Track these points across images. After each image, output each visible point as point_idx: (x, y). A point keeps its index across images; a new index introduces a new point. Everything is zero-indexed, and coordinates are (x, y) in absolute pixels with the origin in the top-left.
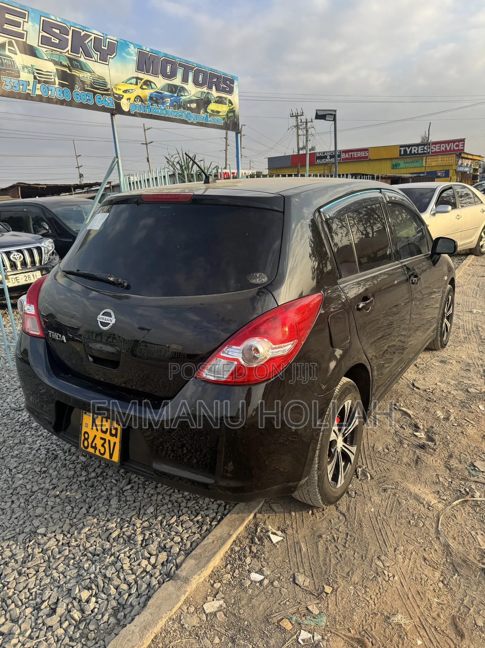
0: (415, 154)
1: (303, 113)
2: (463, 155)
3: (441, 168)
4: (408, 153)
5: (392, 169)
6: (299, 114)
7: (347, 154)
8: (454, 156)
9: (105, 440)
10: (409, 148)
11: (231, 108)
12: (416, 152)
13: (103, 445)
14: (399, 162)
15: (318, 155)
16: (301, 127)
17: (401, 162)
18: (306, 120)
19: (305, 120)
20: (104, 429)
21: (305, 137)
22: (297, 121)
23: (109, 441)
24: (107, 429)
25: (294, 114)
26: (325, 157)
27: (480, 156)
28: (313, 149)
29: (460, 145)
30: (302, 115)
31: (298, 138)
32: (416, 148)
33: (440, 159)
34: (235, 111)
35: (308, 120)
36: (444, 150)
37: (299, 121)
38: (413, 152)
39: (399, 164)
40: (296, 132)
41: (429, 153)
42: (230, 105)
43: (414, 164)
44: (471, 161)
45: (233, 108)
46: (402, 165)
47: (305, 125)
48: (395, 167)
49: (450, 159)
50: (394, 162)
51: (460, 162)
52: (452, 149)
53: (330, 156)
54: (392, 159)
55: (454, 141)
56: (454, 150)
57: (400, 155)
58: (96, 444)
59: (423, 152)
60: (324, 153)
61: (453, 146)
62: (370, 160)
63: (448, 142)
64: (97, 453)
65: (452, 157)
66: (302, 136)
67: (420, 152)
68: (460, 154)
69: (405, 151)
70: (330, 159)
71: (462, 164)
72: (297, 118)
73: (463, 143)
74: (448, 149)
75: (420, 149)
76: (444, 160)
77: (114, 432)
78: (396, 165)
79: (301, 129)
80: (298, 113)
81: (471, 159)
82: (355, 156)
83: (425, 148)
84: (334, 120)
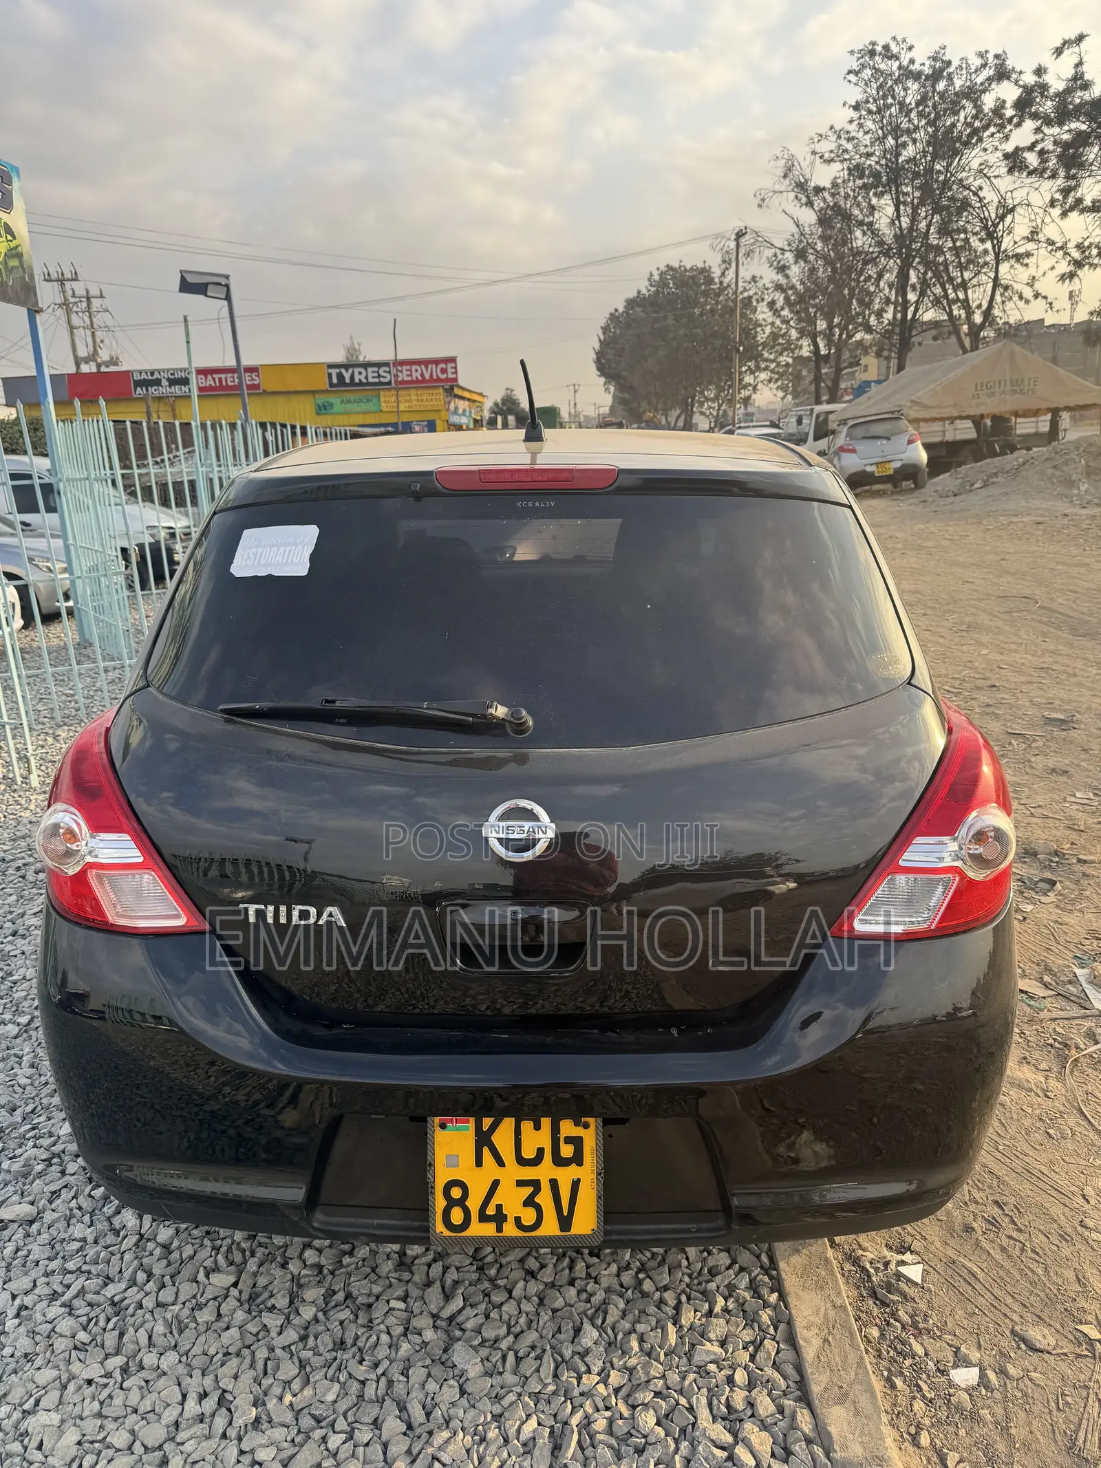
0: (361, 383)
1: (76, 273)
2: (457, 391)
3: (420, 417)
4: (348, 380)
5: (318, 414)
6: (68, 275)
7: (209, 377)
8: (441, 390)
9: (536, 1184)
10: (347, 371)
11: (12, 245)
12: (364, 381)
13: (529, 1202)
14: (331, 400)
15: (137, 377)
16: (75, 309)
17: (335, 400)
18: (87, 292)
19: (84, 293)
20: (528, 1153)
21: (89, 332)
22: (64, 292)
23: (554, 1184)
24: (541, 1151)
25: (54, 276)
26: (158, 382)
27: (481, 394)
28: (114, 361)
29: (450, 371)
30: (75, 278)
31: (72, 333)
32: (363, 371)
33: (414, 397)
34: (22, 254)
35: (91, 294)
36: (420, 378)
37: (70, 293)
38: (357, 381)
39: (332, 405)
40: (64, 319)
41: (389, 383)
42: (9, 238)
43: (364, 407)
44: (467, 403)
45: (17, 246)
46: (338, 407)
47: (84, 305)
48: (323, 412)
49: (435, 398)
50: (321, 399)
51: (452, 406)
52: (435, 377)
53: (169, 380)
54: (313, 392)
55: (436, 362)
56: (439, 380)
57: (331, 385)
58: (499, 1207)
59: (377, 380)
60: (152, 374)
61: (436, 371)
62: (265, 393)
63: (426, 362)
64: (510, 1230)
65: (437, 394)
66: (81, 331)
67: (371, 380)
68: (451, 388)
69: (340, 376)
70: (170, 386)
71: (456, 408)
72: (62, 284)
73: (453, 365)
74: (427, 376)
75: (370, 375)
76: (422, 400)
77: (567, 1151)
78: (325, 407)
79: (77, 312)
80: (62, 274)
81: (469, 400)
82: (230, 384)
83: (381, 372)
84: (228, 298)
